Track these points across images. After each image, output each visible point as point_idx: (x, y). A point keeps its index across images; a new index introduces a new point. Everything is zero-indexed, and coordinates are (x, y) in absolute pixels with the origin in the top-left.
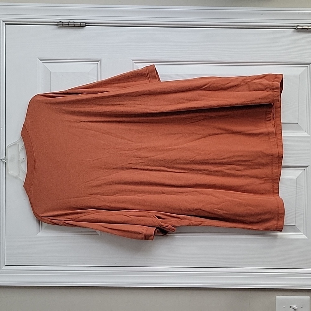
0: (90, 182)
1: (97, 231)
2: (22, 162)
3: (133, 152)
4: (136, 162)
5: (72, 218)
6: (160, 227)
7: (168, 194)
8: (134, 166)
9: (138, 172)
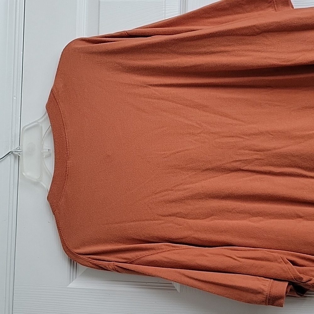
0: (163, 193)
1: (175, 284)
2: (46, 157)
3: (242, 140)
4: (247, 158)
5: (130, 258)
6: (296, 282)
7: (308, 220)
8: (244, 165)
9: (251, 178)
